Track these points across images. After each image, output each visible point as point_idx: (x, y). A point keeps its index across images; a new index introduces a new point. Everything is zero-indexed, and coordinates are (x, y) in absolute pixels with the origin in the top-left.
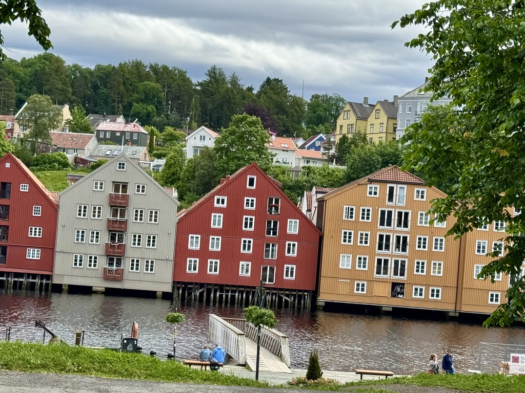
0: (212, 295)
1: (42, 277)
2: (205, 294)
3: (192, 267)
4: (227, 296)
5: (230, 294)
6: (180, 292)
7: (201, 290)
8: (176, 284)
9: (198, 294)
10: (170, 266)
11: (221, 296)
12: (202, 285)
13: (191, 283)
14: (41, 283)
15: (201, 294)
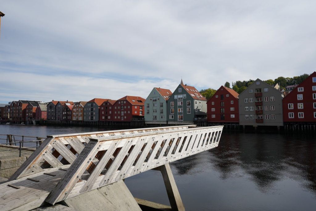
0: (302, 126)
1: (236, 123)
2: (299, 126)
3: (291, 116)
4: (309, 127)
5: (311, 126)
6: (287, 126)
7: (297, 125)
8: (285, 123)
9: (295, 126)
10: (282, 116)
11: (306, 127)
12: (297, 123)
13: (292, 122)
14: (236, 125)
15: (297, 126)
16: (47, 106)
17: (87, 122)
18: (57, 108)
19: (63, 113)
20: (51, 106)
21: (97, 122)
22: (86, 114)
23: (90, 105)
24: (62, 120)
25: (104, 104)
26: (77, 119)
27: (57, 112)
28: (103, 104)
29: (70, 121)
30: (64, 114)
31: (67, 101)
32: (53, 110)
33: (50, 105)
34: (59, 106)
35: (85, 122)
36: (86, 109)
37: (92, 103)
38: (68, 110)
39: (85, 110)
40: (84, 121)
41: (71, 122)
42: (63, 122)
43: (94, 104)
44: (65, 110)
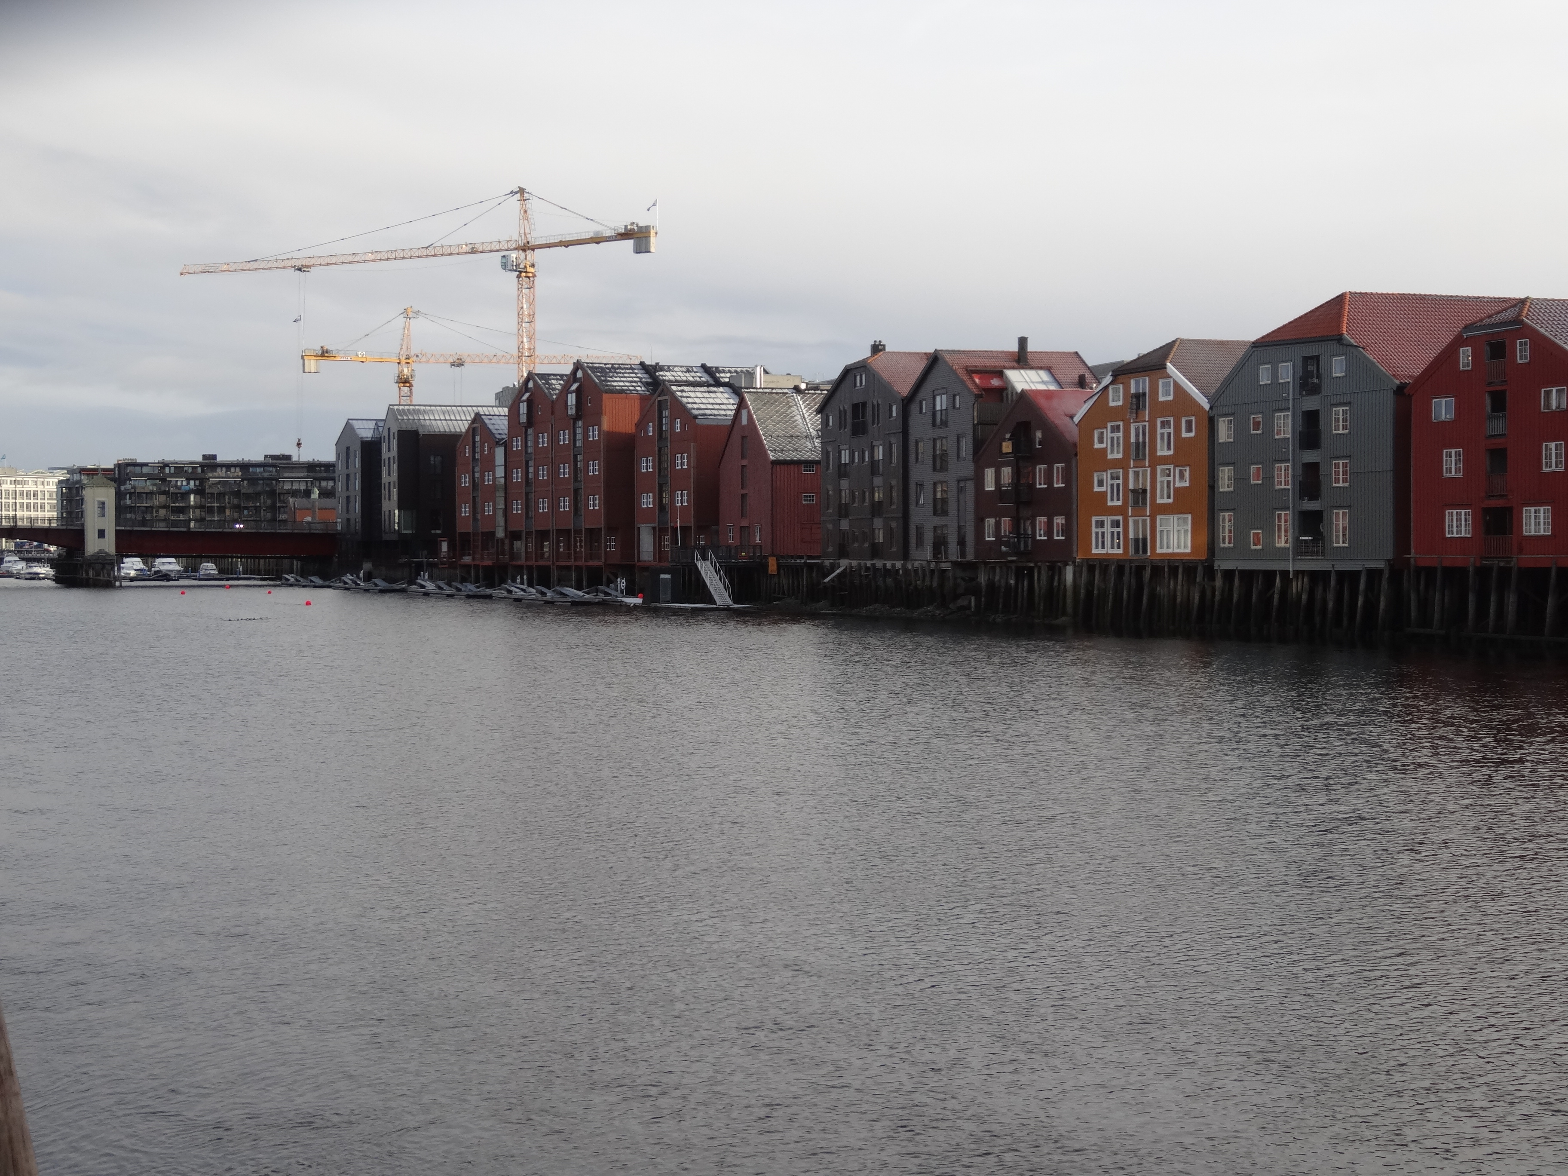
16: (820, 411)
17: (1248, 576)
18: (919, 426)
19: (979, 480)
20: (858, 409)
21: (1373, 575)
22: (1240, 480)
23: (1287, 373)
24: (970, 557)
25: (1465, 356)
26: (1140, 544)
27: (920, 472)
28: (1450, 353)
29: (1055, 570)
30: (990, 486)
31: (1023, 342)
32: (880, 454)
33: (844, 402)
34: (941, 403)
35: (1228, 575)
36: (1240, 429)
37: (1311, 350)
38: (1031, 441)
39: (1224, 433)
40: (1222, 565)
41: (1069, 574)
42: (983, 579)
43: (1337, 367)
44: (1007, 447)
